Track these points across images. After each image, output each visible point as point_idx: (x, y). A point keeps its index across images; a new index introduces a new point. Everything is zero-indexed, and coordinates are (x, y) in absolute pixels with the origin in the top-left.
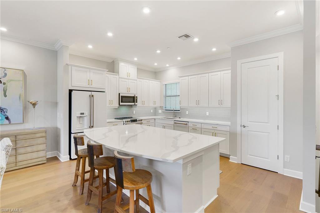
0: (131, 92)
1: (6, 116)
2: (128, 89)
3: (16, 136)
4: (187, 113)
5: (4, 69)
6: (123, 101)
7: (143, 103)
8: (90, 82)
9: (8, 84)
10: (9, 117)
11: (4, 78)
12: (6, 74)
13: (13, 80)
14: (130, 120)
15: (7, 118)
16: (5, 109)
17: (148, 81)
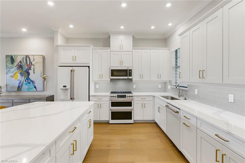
0: (124, 65)
1: (35, 86)
2: (121, 62)
3: (30, 99)
4: (196, 93)
5: (33, 56)
6: (114, 75)
7: (141, 76)
8: (74, 58)
9: (35, 65)
10: (36, 86)
11: (33, 62)
12: (34, 59)
13: (38, 63)
14: (116, 95)
15: (35, 87)
16: (34, 81)
17: (149, 51)
